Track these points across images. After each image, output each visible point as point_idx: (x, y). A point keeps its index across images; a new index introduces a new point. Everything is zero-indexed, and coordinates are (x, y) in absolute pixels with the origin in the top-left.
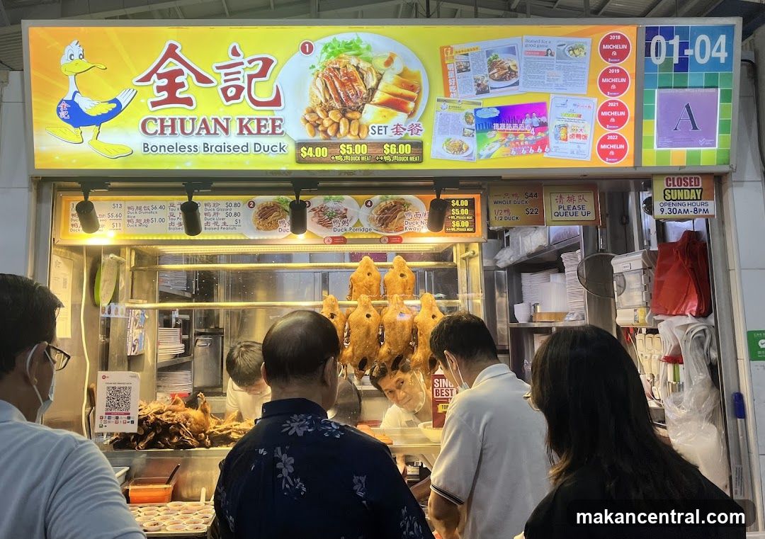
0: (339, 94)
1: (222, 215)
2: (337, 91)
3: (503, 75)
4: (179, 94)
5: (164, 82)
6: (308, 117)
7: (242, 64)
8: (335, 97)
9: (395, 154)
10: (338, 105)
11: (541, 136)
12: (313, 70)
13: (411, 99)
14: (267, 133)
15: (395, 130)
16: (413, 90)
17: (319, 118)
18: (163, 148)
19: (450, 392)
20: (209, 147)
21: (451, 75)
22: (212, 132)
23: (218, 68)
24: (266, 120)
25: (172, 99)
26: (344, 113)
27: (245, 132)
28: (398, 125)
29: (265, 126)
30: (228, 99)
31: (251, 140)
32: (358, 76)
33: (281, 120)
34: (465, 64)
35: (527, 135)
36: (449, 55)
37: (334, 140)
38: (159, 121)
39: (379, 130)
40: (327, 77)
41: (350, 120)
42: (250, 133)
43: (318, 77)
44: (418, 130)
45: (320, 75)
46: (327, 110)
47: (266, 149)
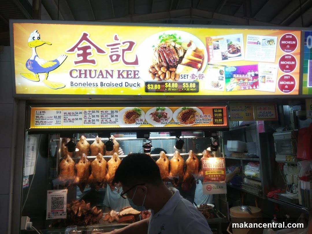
0: (166, 59)
1: (109, 116)
2: (165, 58)
3: (234, 51)
4: (89, 58)
5: (81, 52)
6: (151, 70)
7: (119, 44)
8: (164, 61)
9: (188, 88)
10: (165, 65)
11: (255, 80)
12: (154, 48)
13: (199, 62)
14: (131, 78)
15: (192, 77)
16: (200, 58)
17: (156, 71)
18: (80, 84)
20: (103, 84)
21: (210, 50)
22: (105, 76)
23: (108, 46)
24: (131, 71)
25: (85, 60)
26: (168, 68)
27: (121, 77)
28: (193, 74)
29: (130, 74)
30: (113, 61)
31: (124, 81)
32: (175, 51)
33: (138, 71)
34: (217, 46)
35: (249, 80)
36: (210, 41)
37: (163, 81)
38: (78, 71)
39: (184, 77)
40: (160, 51)
41: (171, 72)
42: (123, 77)
43: (156, 51)
44: (203, 77)
45: (157, 50)
46: (160, 67)
47: (131, 85)
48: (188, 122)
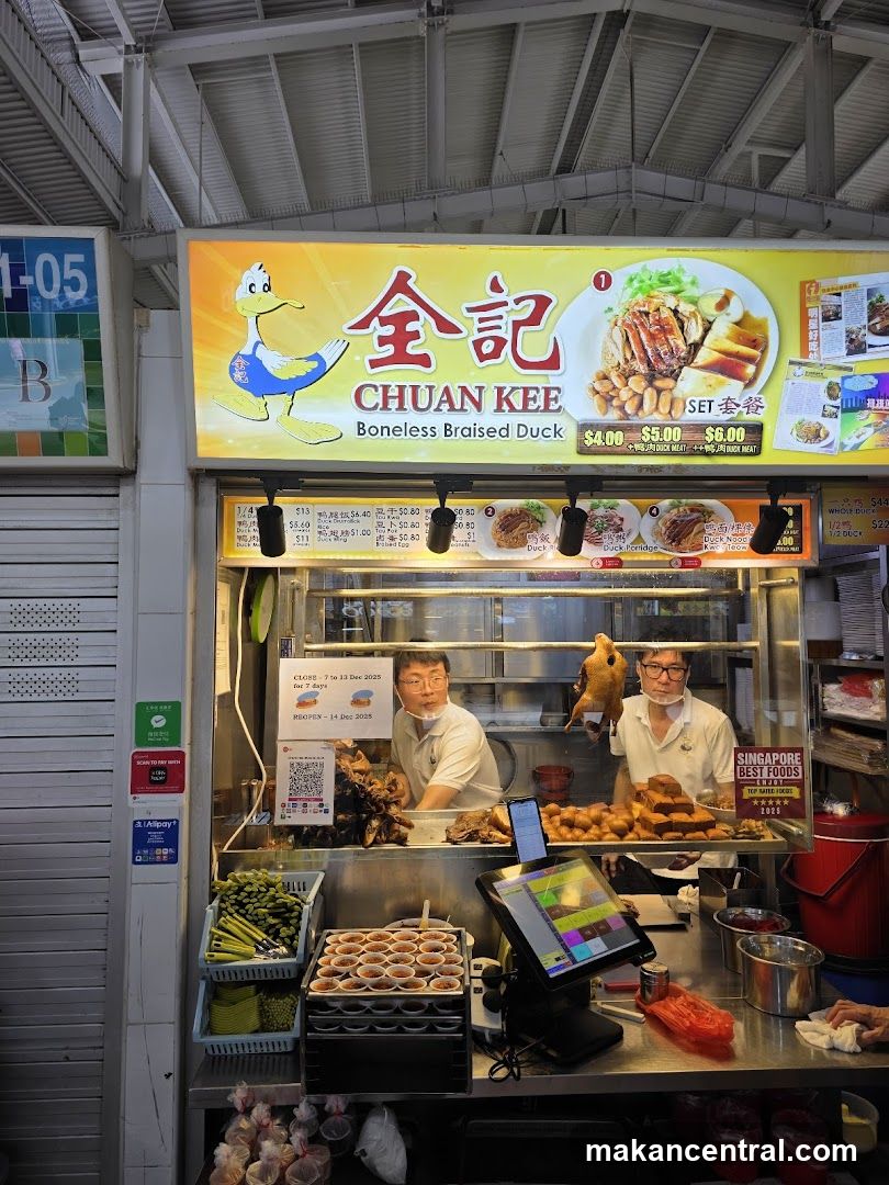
0: (645, 351)
2: (643, 346)
3: (887, 326)
4: (412, 348)
5: (389, 330)
6: (598, 387)
7: (505, 304)
8: (639, 356)
9: (722, 443)
10: (643, 368)
12: (610, 316)
13: (750, 360)
14: (537, 410)
15: (724, 406)
16: (754, 347)
17: (614, 388)
18: (385, 430)
19: (759, 771)
20: (453, 429)
21: (812, 324)
22: (458, 406)
23: (470, 310)
24: (537, 389)
25: (401, 357)
26: (651, 379)
27: (505, 407)
28: (729, 399)
29: (534, 399)
30: (482, 357)
31: (514, 420)
32: (675, 324)
33: (558, 389)
34: (834, 308)
36: (813, 295)
37: (635, 421)
38: (380, 389)
39: (700, 406)
40: (629, 326)
41: (659, 391)
42: (512, 409)
43: (616, 325)
44: (758, 406)
45: (620, 323)
47: (535, 434)
48: (685, 543)
